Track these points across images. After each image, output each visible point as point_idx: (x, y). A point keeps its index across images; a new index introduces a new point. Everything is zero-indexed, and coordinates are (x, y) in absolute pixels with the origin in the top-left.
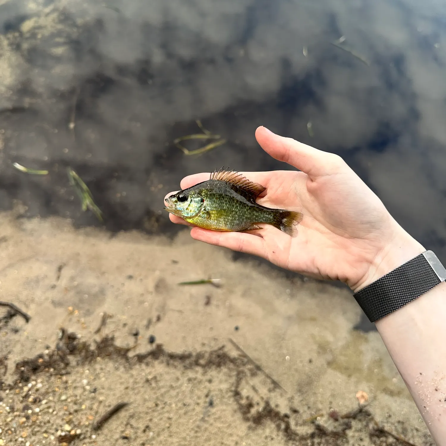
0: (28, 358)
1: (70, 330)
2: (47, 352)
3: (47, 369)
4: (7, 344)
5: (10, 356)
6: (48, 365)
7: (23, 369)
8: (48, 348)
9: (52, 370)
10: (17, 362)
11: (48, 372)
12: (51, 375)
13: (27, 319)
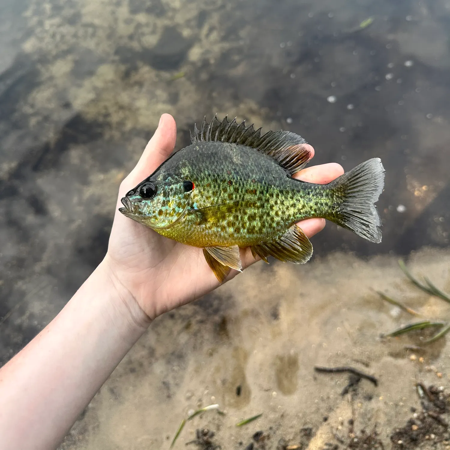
0: (400, 429)
1: (427, 384)
2: (415, 415)
3: (427, 437)
4: (369, 416)
5: (379, 430)
6: (426, 431)
7: (400, 442)
8: (413, 410)
9: (433, 436)
10: (390, 435)
11: (429, 439)
12: (435, 443)
13: (374, 381)
